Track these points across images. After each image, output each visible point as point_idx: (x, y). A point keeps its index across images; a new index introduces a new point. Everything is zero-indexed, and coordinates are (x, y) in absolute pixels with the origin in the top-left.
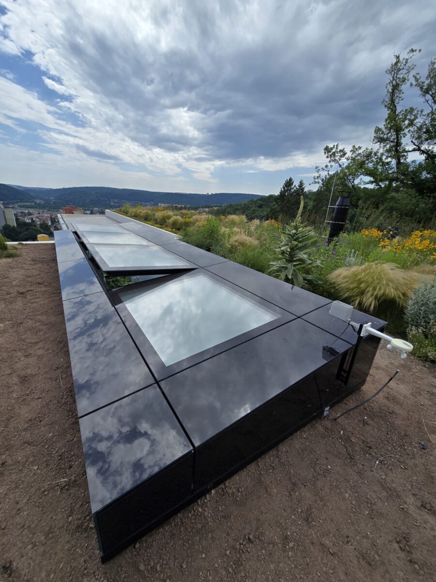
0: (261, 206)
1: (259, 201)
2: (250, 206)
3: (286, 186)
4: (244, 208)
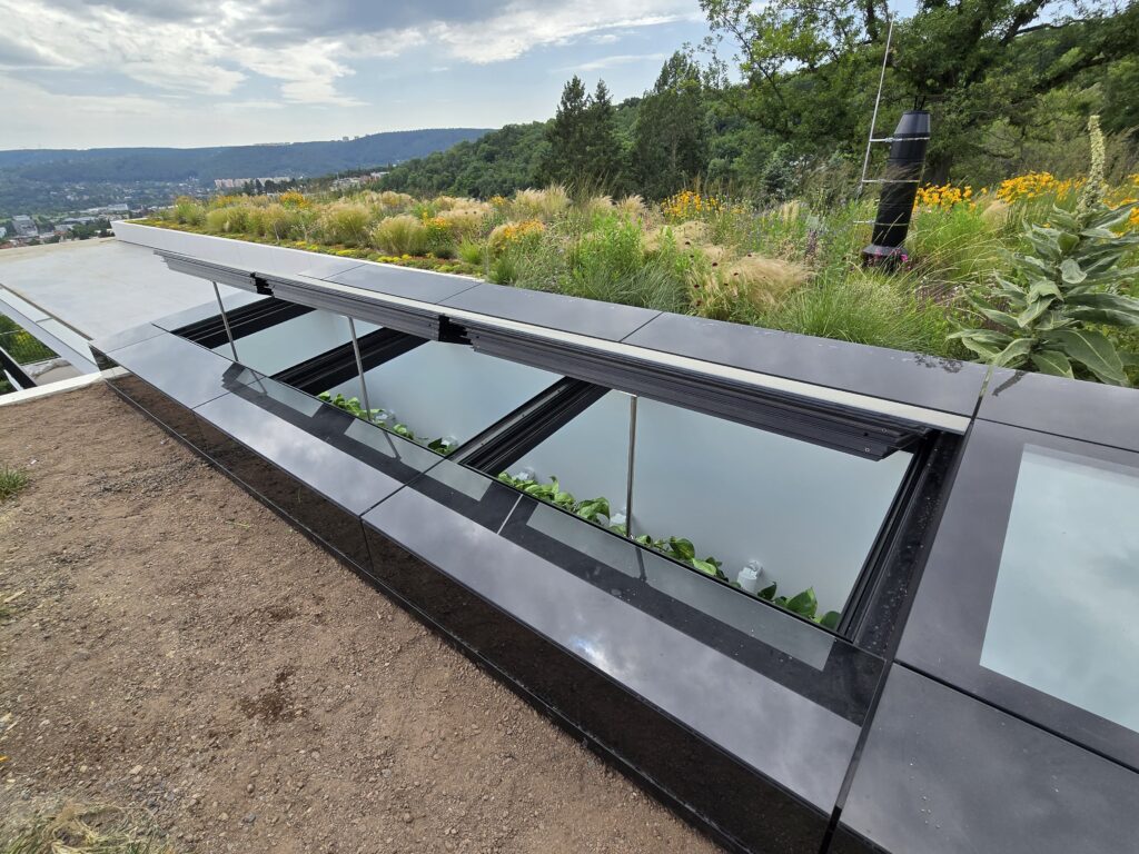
0: (490, 157)
4: (451, 165)
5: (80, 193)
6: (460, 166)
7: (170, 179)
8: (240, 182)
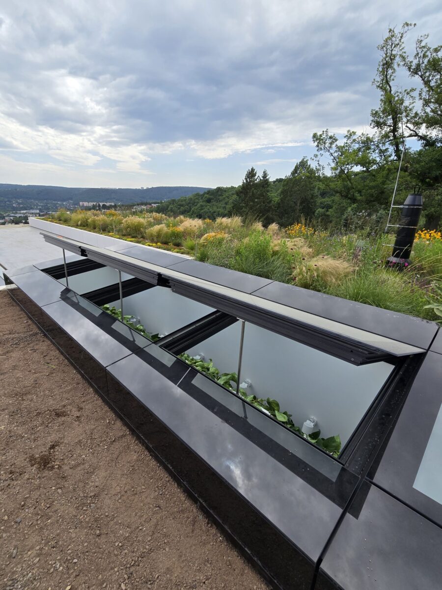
0: (209, 201)
1: (206, 195)
2: (197, 201)
3: (248, 177)
4: (190, 203)
5: (19, 204)
6: (194, 204)
7: (59, 201)
8: (91, 204)
